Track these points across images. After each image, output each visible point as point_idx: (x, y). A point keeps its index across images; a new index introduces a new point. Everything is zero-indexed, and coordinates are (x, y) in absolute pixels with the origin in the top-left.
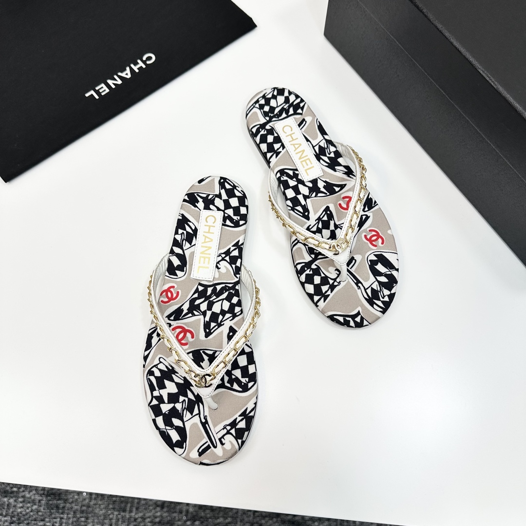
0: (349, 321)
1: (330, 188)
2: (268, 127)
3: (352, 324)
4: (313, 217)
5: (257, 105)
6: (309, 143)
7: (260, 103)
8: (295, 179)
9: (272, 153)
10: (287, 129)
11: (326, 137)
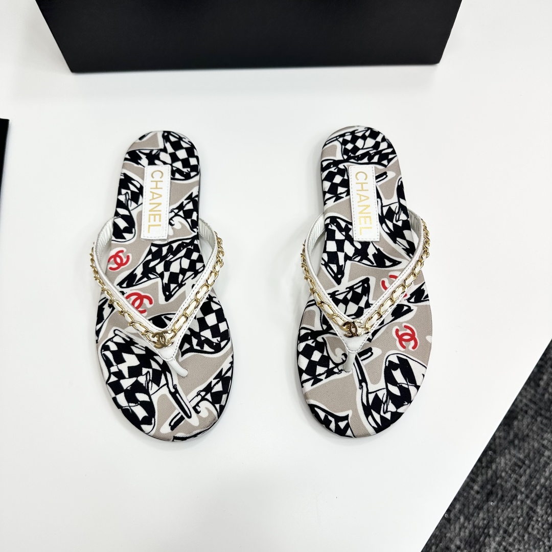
0: (331, 421)
1: (380, 259)
2: (341, 166)
3: (333, 426)
4: (346, 282)
5: (341, 139)
6: (379, 200)
7: (346, 138)
8: (344, 233)
9: (332, 195)
10: (361, 177)
11: (402, 201)
